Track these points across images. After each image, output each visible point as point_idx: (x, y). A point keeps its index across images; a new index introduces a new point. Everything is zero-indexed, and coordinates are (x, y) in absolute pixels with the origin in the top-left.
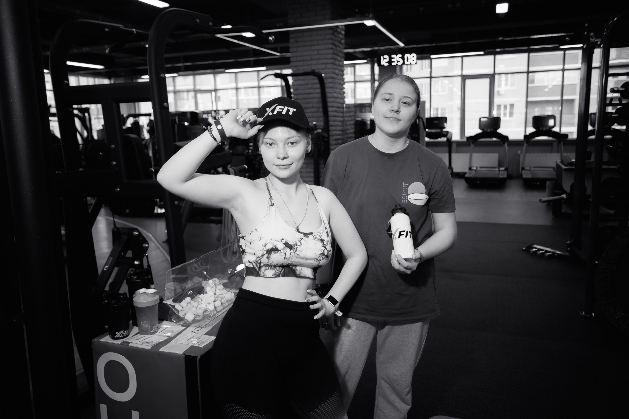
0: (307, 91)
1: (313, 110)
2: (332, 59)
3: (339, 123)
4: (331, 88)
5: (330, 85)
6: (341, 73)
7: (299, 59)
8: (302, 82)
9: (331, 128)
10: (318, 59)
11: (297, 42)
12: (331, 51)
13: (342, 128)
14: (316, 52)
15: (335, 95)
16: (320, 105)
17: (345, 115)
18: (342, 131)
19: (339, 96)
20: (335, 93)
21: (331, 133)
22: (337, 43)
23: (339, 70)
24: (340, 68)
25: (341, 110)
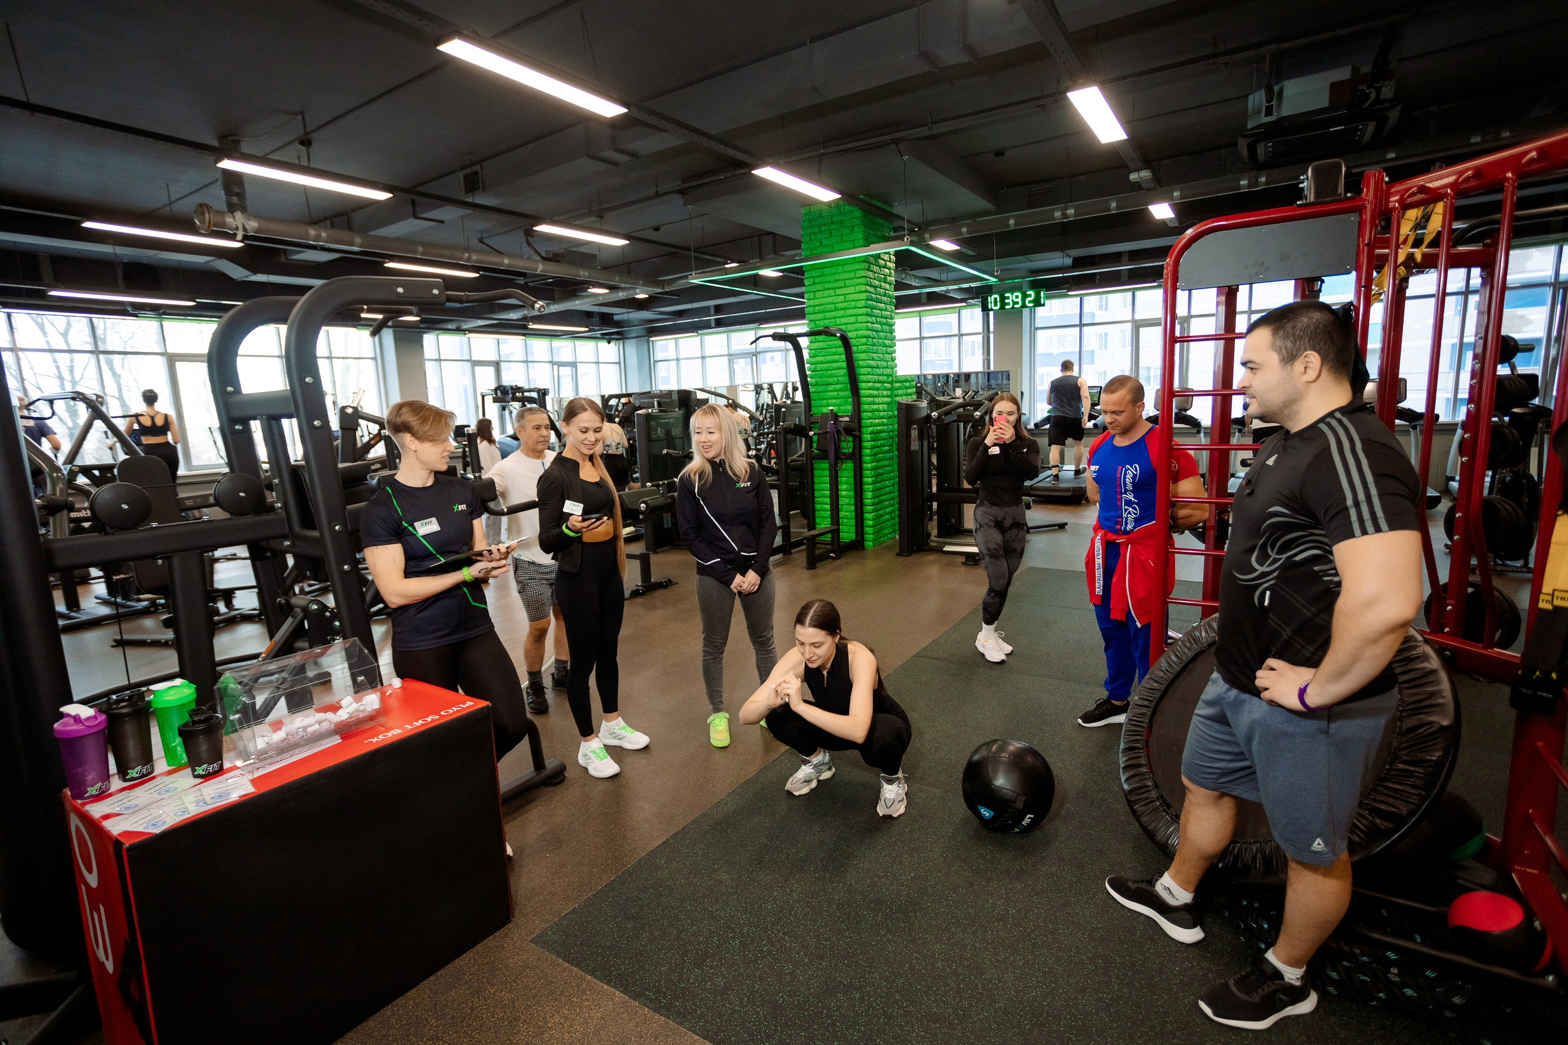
0: (829, 358)
1: (839, 386)
2: (865, 307)
3: (881, 407)
4: (864, 352)
5: (864, 348)
6: (887, 327)
7: (817, 309)
8: (820, 346)
9: (864, 415)
10: (845, 309)
11: (814, 283)
12: (864, 296)
14: (842, 298)
15: (873, 363)
16: (847, 379)
17: (896, 392)
19: (884, 364)
20: (873, 360)
21: (864, 422)
22: (877, 283)
23: (881, 324)
24: (884, 320)
25: (888, 385)
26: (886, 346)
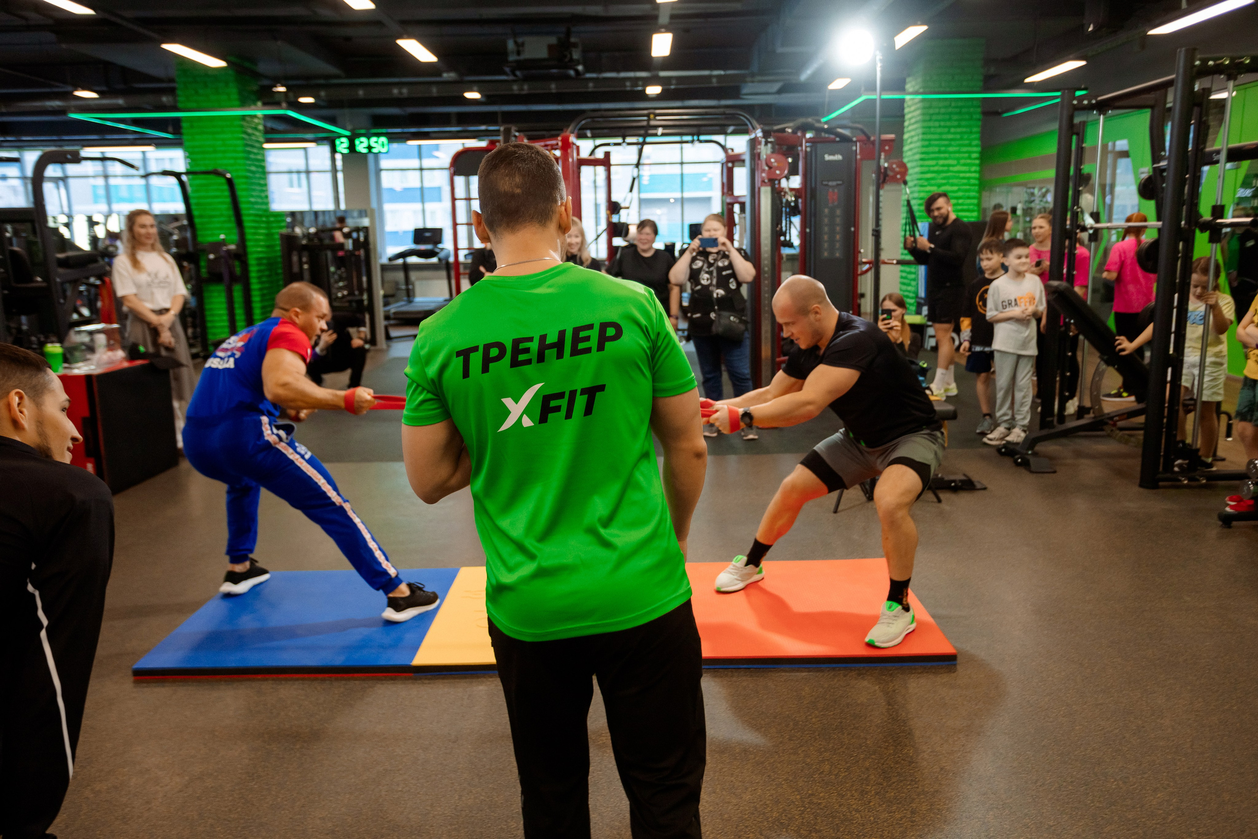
0: (213, 194)
1: (223, 219)
3: (262, 237)
5: (244, 186)
6: (260, 170)
8: (204, 182)
9: (249, 244)
10: (224, 152)
12: (240, 142)
13: (268, 243)
14: (219, 143)
15: (253, 200)
16: (231, 213)
17: (272, 225)
18: (268, 247)
19: (259, 200)
20: (252, 196)
21: (249, 250)
22: (250, 131)
23: (257, 166)
24: (257, 163)
25: (264, 219)
26: (260, 185)
